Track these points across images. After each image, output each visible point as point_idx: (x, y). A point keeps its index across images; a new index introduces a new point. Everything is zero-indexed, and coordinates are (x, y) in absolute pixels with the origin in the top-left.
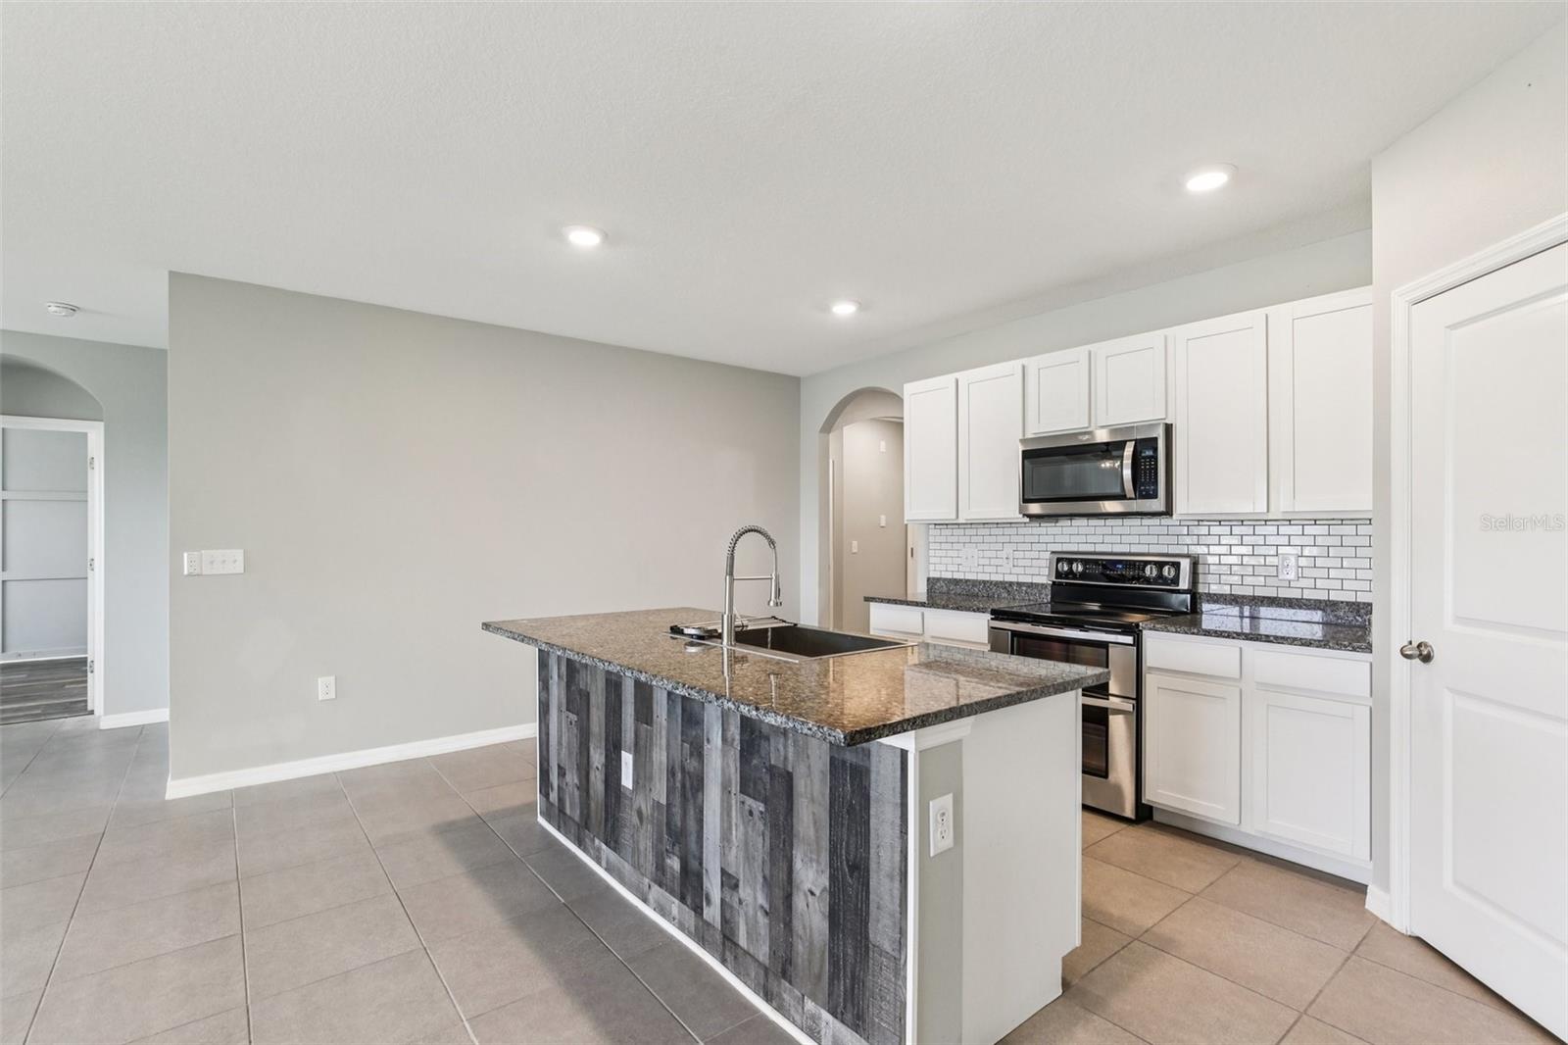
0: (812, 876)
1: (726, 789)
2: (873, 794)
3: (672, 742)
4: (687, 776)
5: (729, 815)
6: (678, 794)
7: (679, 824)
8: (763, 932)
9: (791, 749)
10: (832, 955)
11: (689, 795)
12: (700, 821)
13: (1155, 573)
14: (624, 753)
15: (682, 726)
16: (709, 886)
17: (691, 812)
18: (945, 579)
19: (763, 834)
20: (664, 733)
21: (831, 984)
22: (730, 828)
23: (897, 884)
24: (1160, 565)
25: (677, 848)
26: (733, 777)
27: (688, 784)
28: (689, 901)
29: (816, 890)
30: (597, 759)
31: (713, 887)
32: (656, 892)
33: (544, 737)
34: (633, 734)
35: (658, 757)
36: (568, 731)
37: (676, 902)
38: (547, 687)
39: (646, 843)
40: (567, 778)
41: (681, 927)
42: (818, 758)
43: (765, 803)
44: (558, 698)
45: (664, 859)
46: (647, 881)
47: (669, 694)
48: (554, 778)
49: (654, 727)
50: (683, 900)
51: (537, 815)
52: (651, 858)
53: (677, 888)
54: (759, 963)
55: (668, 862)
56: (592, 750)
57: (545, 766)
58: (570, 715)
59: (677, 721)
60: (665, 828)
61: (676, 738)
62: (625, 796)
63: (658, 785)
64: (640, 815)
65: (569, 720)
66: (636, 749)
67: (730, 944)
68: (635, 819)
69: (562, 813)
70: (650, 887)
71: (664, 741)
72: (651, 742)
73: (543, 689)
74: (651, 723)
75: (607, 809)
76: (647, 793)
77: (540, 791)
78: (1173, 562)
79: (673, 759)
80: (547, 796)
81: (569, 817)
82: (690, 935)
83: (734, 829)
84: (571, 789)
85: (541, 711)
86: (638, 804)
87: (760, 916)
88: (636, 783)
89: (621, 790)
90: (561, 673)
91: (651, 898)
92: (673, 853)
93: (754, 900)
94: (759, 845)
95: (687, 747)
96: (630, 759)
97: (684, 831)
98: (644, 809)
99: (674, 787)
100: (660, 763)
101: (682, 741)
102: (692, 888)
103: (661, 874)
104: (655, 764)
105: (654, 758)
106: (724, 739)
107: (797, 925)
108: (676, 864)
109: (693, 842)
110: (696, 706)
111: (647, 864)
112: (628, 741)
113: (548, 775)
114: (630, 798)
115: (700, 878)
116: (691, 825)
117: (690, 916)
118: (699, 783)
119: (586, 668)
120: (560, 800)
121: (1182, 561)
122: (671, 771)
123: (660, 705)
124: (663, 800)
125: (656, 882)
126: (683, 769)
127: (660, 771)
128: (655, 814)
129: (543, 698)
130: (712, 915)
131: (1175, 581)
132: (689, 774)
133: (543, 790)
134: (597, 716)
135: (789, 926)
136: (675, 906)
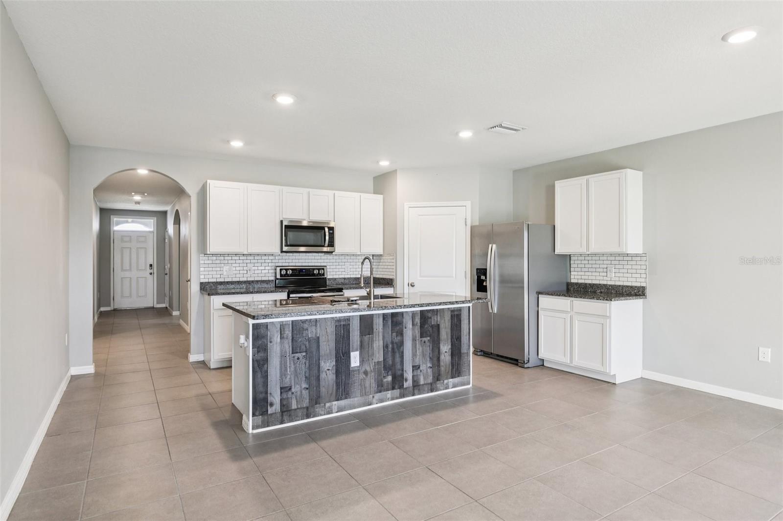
0: (445, 348)
1: (414, 340)
2: (462, 319)
3: (386, 335)
4: (395, 345)
5: (416, 347)
6: (390, 354)
7: (391, 363)
8: (430, 374)
9: (439, 318)
10: (452, 363)
11: (396, 350)
12: (402, 357)
13: (317, 272)
14: (352, 354)
15: (392, 328)
16: (407, 375)
17: (397, 355)
18: (213, 283)
19: (429, 346)
20: (381, 335)
21: (452, 372)
22: (416, 351)
23: (468, 336)
24: (319, 270)
25: (390, 373)
26: (417, 335)
27: (395, 347)
28: (396, 387)
29: (447, 351)
30: (328, 366)
31: (409, 375)
32: (378, 396)
33: (260, 380)
34: (359, 343)
35: (377, 345)
36: (294, 364)
37: (390, 392)
38: (265, 350)
39: (371, 382)
40: (293, 390)
41: (393, 399)
42: (447, 317)
43: (430, 336)
44: (281, 351)
45: (382, 381)
46: (371, 396)
47: (384, 319)
48: (275, 397)
49: (375, 334)
50: (393, 388)
51: (251, 431)
52: (374, 385)
53: (390, 387)
54: (428, 384)
55: (385, 380)
56: (322, 364)
57: (262, 396)
58: (297, 355)
59: (389, 327)
60: (382, 369)
61: (388, 333)
62: (354, 371)
63: (378, 355)
64: (366, 373)
65: (296, 358)
66: (362, 347)
67: (416, 387)
68: (362, 376)
69: (286, 412)
70: (373, 397)
71: (381, 337)
72: (372, 341)
73: (258, 352)
74: (372, 333)
75: (338, 384)
76: (370, 362)
77: (254, 415)
78: (322, 268)
79: (387, 342)
80: (264, 413)
81: (295, 409)
82: (397, 398)
83: (418, 352)
84: (299, 393)
85: (256, 365)
86: (363, 369)
87: (429, 370)
88: (362, 361)
89: (351, 369)
90: (285, 336)
91: (374, 401)
92: (388, 375)
93: (426, 367)
94: (428, 350)
95: (394, 334)
96: (357, 353)
97: (394, 364)
98: (368, 369)
99: (388, 352)
100: (379, 346)
101: (392, 333)
102: (398, 381)
103: (381, 387)
104: (375, 349)
105: (375, 346)
106: (413, 325)
107: (442, 363)
108: (390, 378)
109: (398, 366)
110: (399, 318)
111: (372, 389)
112: (355, 346)
113: (265, 400)
114: (358, 370)
115: (402, 375)
116: (398, 359)
117: (397, 392)
118: (401, 344)
119: (316, 325)
120: (284, 406)
121: (325, 268)
122: (386, 347)
123: (378, 324)
124: (381, 359)
125: (377, 393)
126: (392, 343)
127: (379, 349)
128: (376, 367)
129: (259, 358)
130: (408, 384)
131: (323, 275)
132: (396, 343)
133: (257, 413)
134: (328, 346)
135: (439, 366)
136: (389, 394)
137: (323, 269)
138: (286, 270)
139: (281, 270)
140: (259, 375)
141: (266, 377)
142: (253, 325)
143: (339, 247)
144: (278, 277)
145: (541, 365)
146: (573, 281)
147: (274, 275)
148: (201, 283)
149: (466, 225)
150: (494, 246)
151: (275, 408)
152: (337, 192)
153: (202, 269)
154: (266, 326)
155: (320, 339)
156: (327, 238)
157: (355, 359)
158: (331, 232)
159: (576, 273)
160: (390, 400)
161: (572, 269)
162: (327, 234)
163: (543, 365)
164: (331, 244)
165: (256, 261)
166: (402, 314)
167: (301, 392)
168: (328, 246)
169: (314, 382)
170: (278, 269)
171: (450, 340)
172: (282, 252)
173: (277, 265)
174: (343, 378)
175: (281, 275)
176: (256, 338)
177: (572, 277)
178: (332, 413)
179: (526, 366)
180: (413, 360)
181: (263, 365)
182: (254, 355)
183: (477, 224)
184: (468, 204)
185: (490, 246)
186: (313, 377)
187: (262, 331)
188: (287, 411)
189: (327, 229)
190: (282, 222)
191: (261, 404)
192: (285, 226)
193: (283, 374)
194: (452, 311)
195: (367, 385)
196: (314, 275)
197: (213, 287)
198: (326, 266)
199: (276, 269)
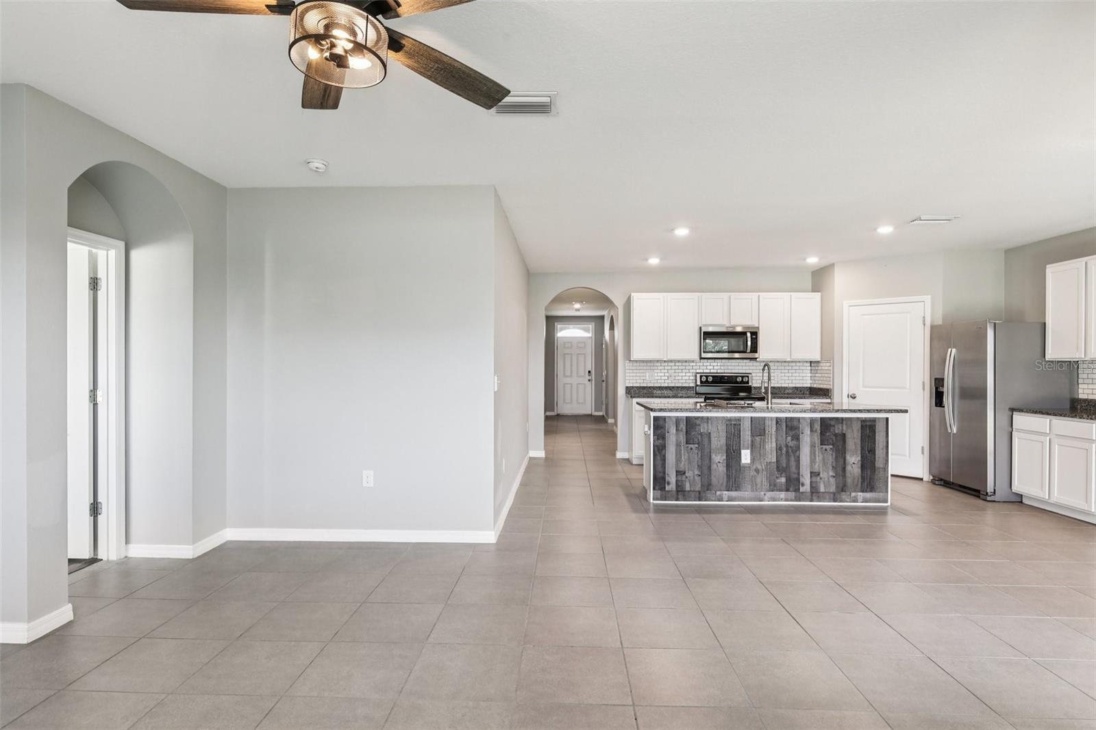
0: (853, 460)
1: (813, 446)
2: (877, 431)
3: (780, 438)
5: (815, 453)
6: (784, 457)
7: (785, 465)
8: (832, 483)
9: (844, 426)
10: (862, 476)
11: (791, 454)
12: (798, 461)
13: (741, 380)
14: (743, 452)
15: (786, 431)
16: (804, 480)
17: (792, 459)
18: (637, 387)
19: (832, 455)
20: (774, 437)
21: (862, 484)
22: (815, 457)
23: (885, 450)
24: (743, 377)
25: (783, 475)
26: (817, 442)
27: (790, 451)
28: (791, 489)
29: (856, 462)
30: (719, 458)
31: (806, 479)
32: (769, 494)
33: (659, 462)
34: (750, 442)
35: (770, 446)
36: (688, 453)
37: (784, 493)
38: (663, 438)
39: (762, 479)
40: (687, 474)
41: (786, 500)
42: (857, 427)
43: (833, 445)
44: (677, 440)
45: (775, 481)
46: (763, 493)
47: (777, 423)
48: (672, 478)
49: (767, 436)
50: (787, 490)
51: (652, 501)
52: (766, 483)
53: (784, 487)
54: (831, 493)
55: (778, 481)
56: (713, 456)
57: (660, 475)
58: (690, 446)
59: (782, 430)
60: (775, 470)
61: (782, 436)
62: (745, 467)
63: (770, 456)
64: (757, 471)
65: (689, 448)
66: (753, 447)
67: (815, 493)
68: (753, 473)
69: (680, 492)
70: (765, 494)
71: (774, 440)
72: (764, 441)
73: (658, 439)
74: (764, 435)
75: (728, 477)
76: (762, 461)
77: (654, 489)
78: (747, 375)
79: (780, 444)
80: (663, 489)
81: (689, 491)
82: (791, 500)
83: (817, 458)
84: (692, 478)
85: (656, 450)
86: (754, 467)
87: (831, 479)
88: (753, 459)
89: (741, 465)
90: (680, 429)
91: (766, 498)
92: (781, 477)
93: (827, 475)
94: (830, 458)
95: (789, 438)
96: (748, 452)
97: (788, 466)
98: (759, 467)
99: (782, 454)
100: (771, 447)
101: (786, 437)
102: (793, 484)
103: (773, 487)
104: (767, 449)
105: (767, 447)
106: (811, 431)
107: (848, 474)
108: (783, 480)
109: (793, 469)
110: (795, 423)
111: (763, 487)
112: (746, 445)
113: (664, 478)
114: (749, 467)
115: (798, 480)
116: (793, 463)
117: (791, 494)
118: (798, 448)
119: (708, 423)
120: (679, 486)
121: (750, 375)
122: (779, 449)
123: (772, 429)
124: (774, 460)
125: (769, 491)
126: (787, 446)
127: (771, 450)
128: (769, 467)
129: (658, 444)
130: (806, 488)
131: (748, 382)
132: (791, 447)
133: (657, 488)
134: (718, 440)
135: (844, 476)
136: (783, 495)
137: (748, 377)
138: (707, 377)
139: (701, 376)
140: (658, 458)
141: (664, 460)
142: (654, 417)
143: (764, 353)
144: (699, 383)
145: (1018, 501)
146: (1081, 396)
147: (694, 381)
148: (627, 387)
149: (924, 325)
150: (954, 350)
151: (672, 487)
152: (762, 294)
153: (627, 374)
154: (664, 418)
155: (712, 434)
156: (749, 343)
157: (746, 457)
158: (754, 337)
159: (1086, 386)
160: (783, 500)
161: (1080, 381)
162: (749, 339)
163: (1021, 502)
164: (754, 349)
165: (677, 367)
166: (798, 419)
167: (694, 477)
168: (751, 352)
169: (706, 472)
170: (698, 376)
171: (859, 452)
172: (701, 358)
173: (698, 371)
174: (734, 471)
175: (701, 382)
176: (656, 428)
177: (1080, 391)
178: (723, 501)
179: (989, 498)
180: (811, 467)
181: (662, 450)
182: (654, 441)
183: (940, 322)
184: (928, 299)
185: (950, 350)
186: (705, 467)
187: (661, 422)
188: (682, 491)
189: (749, 335)
190: (701, 328)
191: (660, 481)
192: (704, 332)
193: (678, 460)
194: (863, 421)
195: (759, 480)
196: (737, 383)
197: (637, 391)
198: (750, 374)
199: (696, 376)
